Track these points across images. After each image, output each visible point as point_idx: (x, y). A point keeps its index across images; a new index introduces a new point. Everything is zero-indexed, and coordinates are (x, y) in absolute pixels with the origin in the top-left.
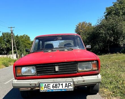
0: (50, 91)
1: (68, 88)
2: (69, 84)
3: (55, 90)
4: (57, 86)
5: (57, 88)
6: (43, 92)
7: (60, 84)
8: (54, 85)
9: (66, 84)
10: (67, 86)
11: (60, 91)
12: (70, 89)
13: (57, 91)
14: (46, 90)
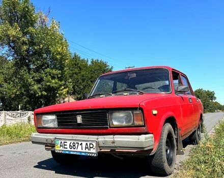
0: (67, 152)
1: (89, 151)
2: (90, 144)
3: (73, 151)
4: (75, 146)
5: (76, 150)
6: (58, 153)
7: (78, 143)
8: (72, 145)
9: (87, 144)
10: (88, 148)
11: (79, 154)
12: (92, 153)
13: (75, 153)
14: (63, 151)
